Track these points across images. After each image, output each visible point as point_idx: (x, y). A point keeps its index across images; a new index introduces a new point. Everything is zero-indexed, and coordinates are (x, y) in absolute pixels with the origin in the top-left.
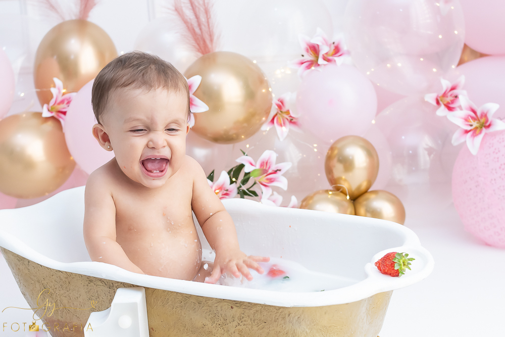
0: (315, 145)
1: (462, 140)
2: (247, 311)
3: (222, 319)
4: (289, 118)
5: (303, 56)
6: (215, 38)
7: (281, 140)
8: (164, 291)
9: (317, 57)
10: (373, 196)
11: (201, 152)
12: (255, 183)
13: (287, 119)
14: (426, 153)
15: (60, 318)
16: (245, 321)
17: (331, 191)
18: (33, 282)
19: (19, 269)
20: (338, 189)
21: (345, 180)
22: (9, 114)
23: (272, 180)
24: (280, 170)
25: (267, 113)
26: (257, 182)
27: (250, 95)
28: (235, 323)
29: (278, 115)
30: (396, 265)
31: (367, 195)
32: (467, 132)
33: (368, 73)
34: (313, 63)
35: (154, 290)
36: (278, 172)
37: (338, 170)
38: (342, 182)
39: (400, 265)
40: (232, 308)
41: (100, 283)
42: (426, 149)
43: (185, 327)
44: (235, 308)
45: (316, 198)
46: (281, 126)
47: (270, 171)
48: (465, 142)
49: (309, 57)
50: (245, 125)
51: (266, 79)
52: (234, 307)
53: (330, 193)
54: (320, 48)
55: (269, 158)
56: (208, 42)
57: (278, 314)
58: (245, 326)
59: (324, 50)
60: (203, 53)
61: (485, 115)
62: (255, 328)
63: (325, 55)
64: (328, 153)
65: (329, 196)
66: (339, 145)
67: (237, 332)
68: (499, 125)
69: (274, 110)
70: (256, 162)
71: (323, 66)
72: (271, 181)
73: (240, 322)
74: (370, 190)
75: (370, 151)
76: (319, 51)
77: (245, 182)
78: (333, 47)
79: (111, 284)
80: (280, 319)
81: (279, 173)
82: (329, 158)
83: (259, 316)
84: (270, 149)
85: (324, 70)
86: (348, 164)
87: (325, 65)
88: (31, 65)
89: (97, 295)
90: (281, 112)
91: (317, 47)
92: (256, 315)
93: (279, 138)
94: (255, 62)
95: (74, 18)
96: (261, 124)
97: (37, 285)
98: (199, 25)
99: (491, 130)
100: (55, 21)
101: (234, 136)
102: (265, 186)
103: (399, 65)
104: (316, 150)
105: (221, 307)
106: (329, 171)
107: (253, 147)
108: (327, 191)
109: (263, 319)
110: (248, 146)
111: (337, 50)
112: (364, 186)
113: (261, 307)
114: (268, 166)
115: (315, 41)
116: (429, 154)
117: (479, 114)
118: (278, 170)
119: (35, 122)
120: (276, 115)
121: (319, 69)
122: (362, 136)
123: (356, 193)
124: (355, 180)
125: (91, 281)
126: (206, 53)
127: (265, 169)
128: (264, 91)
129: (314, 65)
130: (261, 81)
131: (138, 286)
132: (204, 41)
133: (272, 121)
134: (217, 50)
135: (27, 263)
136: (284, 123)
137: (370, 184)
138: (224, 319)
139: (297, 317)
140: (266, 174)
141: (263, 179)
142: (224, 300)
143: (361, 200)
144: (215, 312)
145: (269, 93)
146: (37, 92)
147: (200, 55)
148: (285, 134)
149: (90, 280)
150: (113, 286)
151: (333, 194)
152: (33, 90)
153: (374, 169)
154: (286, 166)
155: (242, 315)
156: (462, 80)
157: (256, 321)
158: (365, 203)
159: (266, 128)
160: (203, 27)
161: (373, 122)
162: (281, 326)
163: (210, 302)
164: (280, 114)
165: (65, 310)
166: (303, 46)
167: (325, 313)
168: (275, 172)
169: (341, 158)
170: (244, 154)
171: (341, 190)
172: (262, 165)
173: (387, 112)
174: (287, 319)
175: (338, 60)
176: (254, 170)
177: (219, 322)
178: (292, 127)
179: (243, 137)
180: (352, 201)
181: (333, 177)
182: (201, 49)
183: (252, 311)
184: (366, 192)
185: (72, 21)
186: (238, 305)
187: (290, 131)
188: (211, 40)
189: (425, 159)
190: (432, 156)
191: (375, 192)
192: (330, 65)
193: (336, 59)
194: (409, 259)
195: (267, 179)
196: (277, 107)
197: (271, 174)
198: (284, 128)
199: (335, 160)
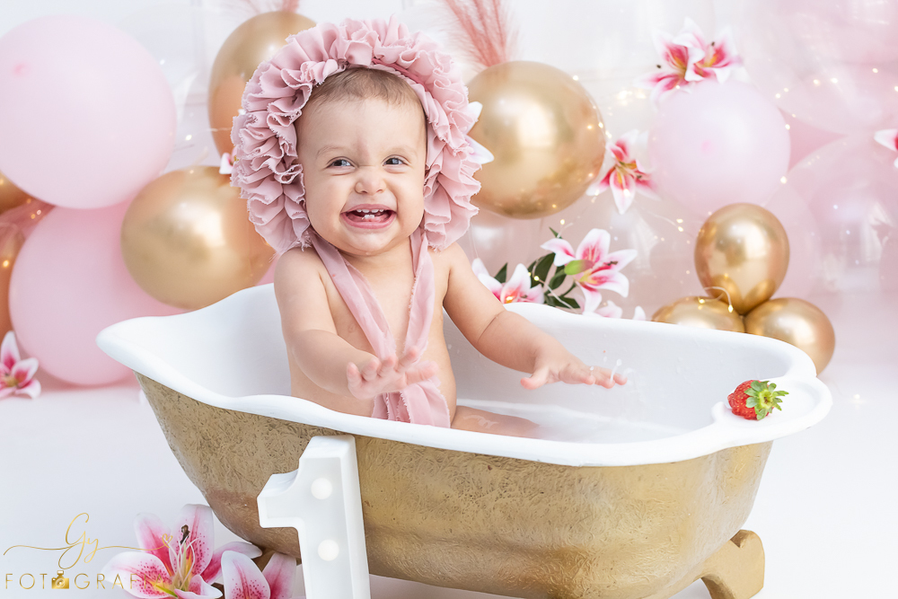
0: (680, 221)
2: (513, 474)
3: (474, 487)
4: (635, 175)
5: (659, 67)
6: (509, 39)
7: (622, 211)
8: (385, 441)
9: (685, 69)
10: (777, 308)
12: (574, 286)
13: (632, 176)
14: (875, 233)
15: (227, 487)
16: (510, 490)
17: (702, 298)
18: (186, 429)
19: (164, 408)
20: (717, 296)
21: (729, 280)
22: (167, 171)
23: (603, 280)
24: (615, 263)
25: (597, 165)
26: (577, 283)
27: (567, 135)
28: (495, 494)
29: (618, 170)
30: (748, 400)
31: (767, 306)
33: (778, 96)
34: (677, 80)
35: (369, 440)
36: (613, 266)
37: (717, 262)
38: (724, 283)
39: (757, 400)
40: (490, 468)
41: (286, 430)
42: (875, 227)
43: (417, 500)
44: (494, 469)
45: (676, 311)
46: (622, 187)
47: (599, 264)
49: (669, 69)
50: (558, 186)
51: (594, 107)
52: (492, 466)
53: (702, 301)
54: (690, 52)
55: (598, 243)
56: (497, 46)
57: (562, 480)
58: (510, 499)
59: (696, 56)
60: (488, 64)
62: (527, 502)
63: (699, 66)
64: (700, 234)
65: (700, 308)
66: (719, 220)
67: (498, 509)
69: (609, 161)
70: (575, 250)
71: (694, 84)
72: (601, 281)
73: (502, 492)
74: (774, 297)
75: (774, 231)
76: (688, 58)
77: (557, 282)
78: (712, 51)
79: (304, 431)
80: (566, 487)
81: (615, 270)
82: (702, 242)
83: (532, 482)
84: (599, 228)
85: (696, 90)
86: (734, 253)
87: (697, 82)
88: (204, 90)
89: (282, 449)
90: (622, 164)
91: (684, 50)
92: (528, 479)
93: (617, 210)
94: (576, 78)
95: (274, 9)
96: (587, 185)
97: (192, 434)
98: (481, 17)
100: (243, 16)
101: (540, 204)
102: (590, 289)
103: (834, 81)
104: (681, 229)
105: (473, 467)
106: (702, 264)
107: (571, 224)
108: (696, 299)
109: (538, 486)
110: (563, 222)
111: (720, 56)
112: (762, 289)
113: (534, 468)
114: (595, 256)
115: (680, 41)
116: (881, 236)
118: (612, 263)
119: (209, 182)
120: (614, 169)
121: (686, 89)
122: (763, 205)
123: (749, 303)
124: (746, 279)
125: (273, 426)
126: (494, 63)
127: (589, 259)
128: (590, 127)
129: (679, 82)
130: (586, 110)
131: (344, 433)
132: (490, 45)
133: (607, 179)
134: (512, 59)
135: (175, 398)
136: (627, 184)
137: (773, 288)
138: (477, 487)
139: (592, 485)
140: (591, 270)
141: (587, 277)
142: (476, 455)
143: (757, 314)
144: (464, 475)
145: (599, 132)
146: (213, 133)
147: (483, 67)
148: (628, 203)
149: (273, 424)
150: (305, 433)
151: (706, 303)
152: (207, 130)
153: (780, 261)
154: (626, 257)
155: (506, 481)
157: (527, 491)
158: (763, 319)
159: (595, 191)
160: (488, 21)
161: (784, 180)
162: (567, 498)
163: (455, 460)
164: (619, 168)
165: (235, 474)
166: (661, 50)
167: (640, 479)
168: (608, 266)
169: (721, 242)
170: (556, 235)
171: (721, 296)
172: (585, 254)
173: (808, 163)
174: (577, 487)
175: (722, 73)
176: (572, 263)
177: (470, 492)
178: (642, 190)
179: (554, 206)
180: (742, 317)
181: (708, 275)
182: (484, 57)
183: (521, 474)
184: (766, 300)
185: (272, 14)
186: (499, 464)
187: (637, 196)
188: (502, 43)
189: (872, 245)
190: (886, 238)
191: (782, 301)
192: (707, 82)
193: (717, 71)
194: (779, 393)
195: (595, 279)
196: (613, 156)
197: (600, 269)
198: (626, 191)
199: (712, 245)
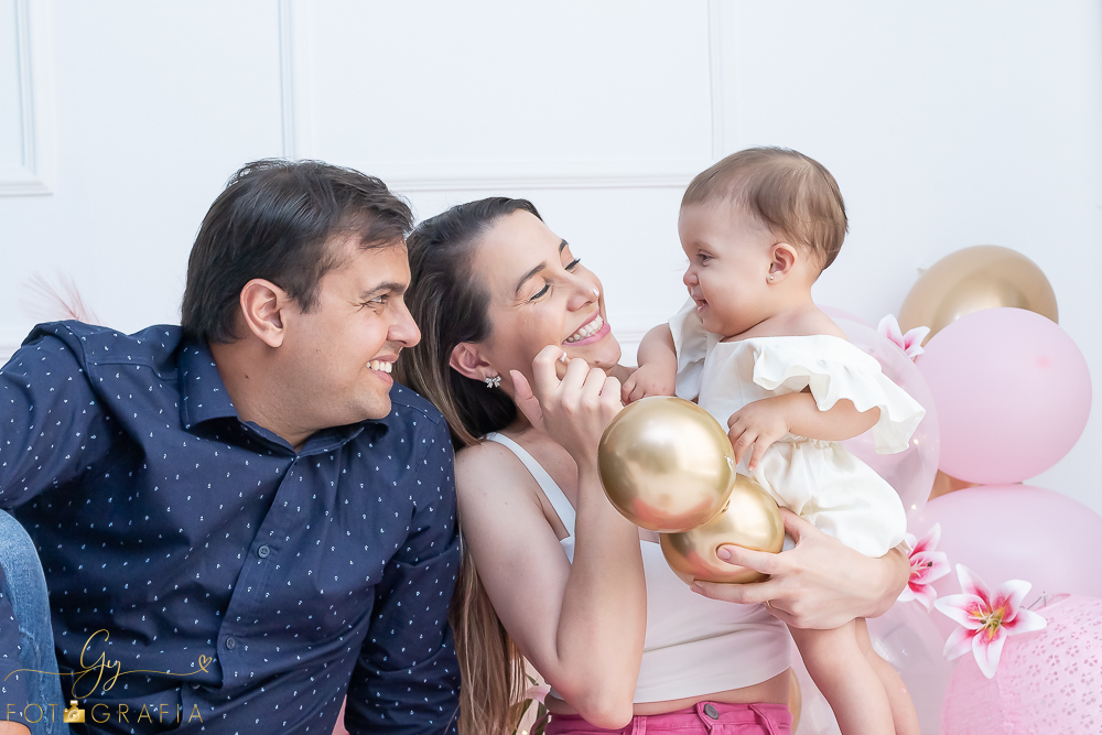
1: (964, 650)
32: (972, 633)
48: (971, 652)
61: (1005, 603)
68: (1034, 621)
99: (1018, 630)
117: (992, 600)
156: (936, 532)
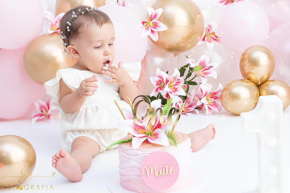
7: (210, 50)
10: (271, 83)
11: (158, 60)
12: (195, 76)
20: (249, 79)
21: (254, 74)
23: (208, 73)
24: (212, 67)
25: (201, 34)
26: (197, 75)
27: (192, 21)
31: (267, 83)
47: (206, 68)
55: (205, 60)
66: (248, 52)
70: (196, 62)
72: (206, 74)
74: (269, 80)
75: (270, 55)
77: (189, 75)
81: (211, 70)
82: (242, 61)
84: (205, 55)
86: (254, 63)
93: (208, 50)
96: (198, 41)
101: (182, 47)
102: (203, 77)
104: (232, 56)
106: (242, 68)
112: (265, 77)
114: (205, 65)
120: (205, 35)
121: (233, 4)
124: (260, 73)
127: (202, 65)
129: (229, 3)
130: (199, 13)
133: (204, 39)
136: (211, 40)
137: (269, 76)
140: (203, 70)
141: (201, 72)
143: (263, 86)
148: (212, 47)
153: (272, 67)
154: (216, 65)
158: (265, 87)
159: (200, 43)
161: (268, 37)
168: (209, 68)
169: (250, 60)
170: (188, 58)
172: (201, 63)
176: (197, 67)
178: (216, 43)
180: (257, 87)
181: (245, 72)
184: (267, 81)
187: (215, 45)
191: (273, 81)
195: (204, 73)
197: (206, 70)
198: (211, 43)
199: (247, 61)
